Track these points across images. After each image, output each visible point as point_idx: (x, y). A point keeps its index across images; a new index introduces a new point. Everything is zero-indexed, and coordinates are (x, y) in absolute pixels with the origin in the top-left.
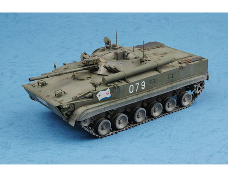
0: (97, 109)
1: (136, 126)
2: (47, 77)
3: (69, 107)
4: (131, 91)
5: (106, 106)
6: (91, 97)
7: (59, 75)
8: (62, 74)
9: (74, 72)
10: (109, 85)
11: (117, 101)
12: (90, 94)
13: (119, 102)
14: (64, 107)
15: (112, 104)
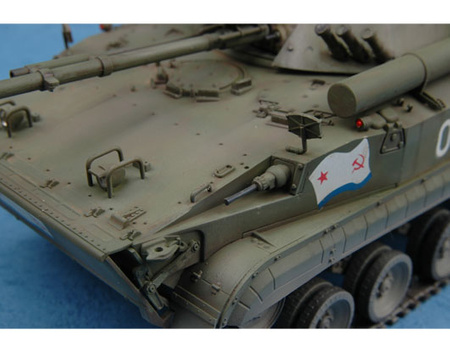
0: (316, 248)
1: (433, 293)
2: (43, 86)
3: (178, 253)
4: (442, 147)
5: (350, 229)
6: (283, 187)
7: (102, 72)
8: (117, 68)
9: (157, 61)
10: (366, 121)
11: (391, 197)
12: (279, 171)
13: (399, 202)
14: (152, 255)
15: (372, 218)
